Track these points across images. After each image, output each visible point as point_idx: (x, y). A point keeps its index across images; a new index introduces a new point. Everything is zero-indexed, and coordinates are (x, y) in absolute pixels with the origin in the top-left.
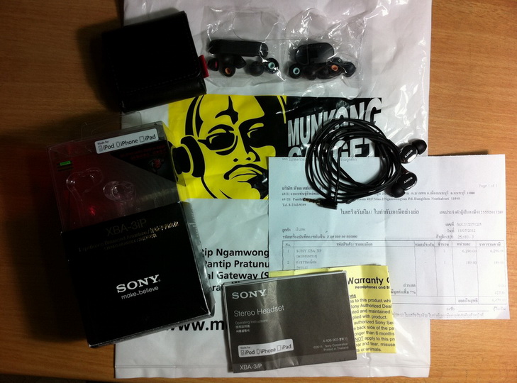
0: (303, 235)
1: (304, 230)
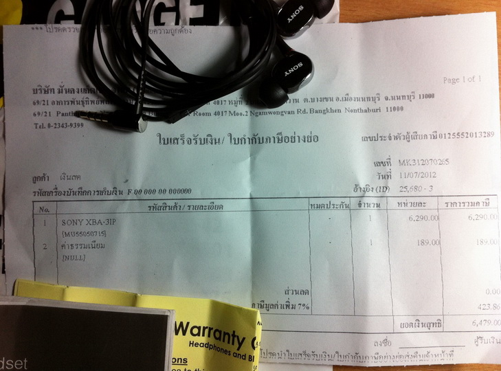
0: (76, 189)
1: (78, 177)
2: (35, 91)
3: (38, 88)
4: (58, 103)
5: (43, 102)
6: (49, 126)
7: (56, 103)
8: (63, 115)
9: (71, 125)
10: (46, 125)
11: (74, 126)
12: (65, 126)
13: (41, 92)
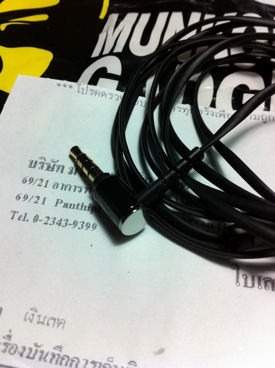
2: (33, 164)
3: (39, 161)
4: (64, 187)
5: (39, 182)
6: (36, 219)
7: (60, 186)
8: (66, 206)
9: (75, 223)
10: (30, 217)
11: (79, 225)
12: (63, 223)
13: (42, 167)
